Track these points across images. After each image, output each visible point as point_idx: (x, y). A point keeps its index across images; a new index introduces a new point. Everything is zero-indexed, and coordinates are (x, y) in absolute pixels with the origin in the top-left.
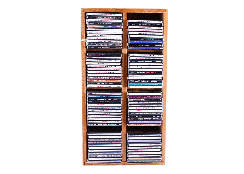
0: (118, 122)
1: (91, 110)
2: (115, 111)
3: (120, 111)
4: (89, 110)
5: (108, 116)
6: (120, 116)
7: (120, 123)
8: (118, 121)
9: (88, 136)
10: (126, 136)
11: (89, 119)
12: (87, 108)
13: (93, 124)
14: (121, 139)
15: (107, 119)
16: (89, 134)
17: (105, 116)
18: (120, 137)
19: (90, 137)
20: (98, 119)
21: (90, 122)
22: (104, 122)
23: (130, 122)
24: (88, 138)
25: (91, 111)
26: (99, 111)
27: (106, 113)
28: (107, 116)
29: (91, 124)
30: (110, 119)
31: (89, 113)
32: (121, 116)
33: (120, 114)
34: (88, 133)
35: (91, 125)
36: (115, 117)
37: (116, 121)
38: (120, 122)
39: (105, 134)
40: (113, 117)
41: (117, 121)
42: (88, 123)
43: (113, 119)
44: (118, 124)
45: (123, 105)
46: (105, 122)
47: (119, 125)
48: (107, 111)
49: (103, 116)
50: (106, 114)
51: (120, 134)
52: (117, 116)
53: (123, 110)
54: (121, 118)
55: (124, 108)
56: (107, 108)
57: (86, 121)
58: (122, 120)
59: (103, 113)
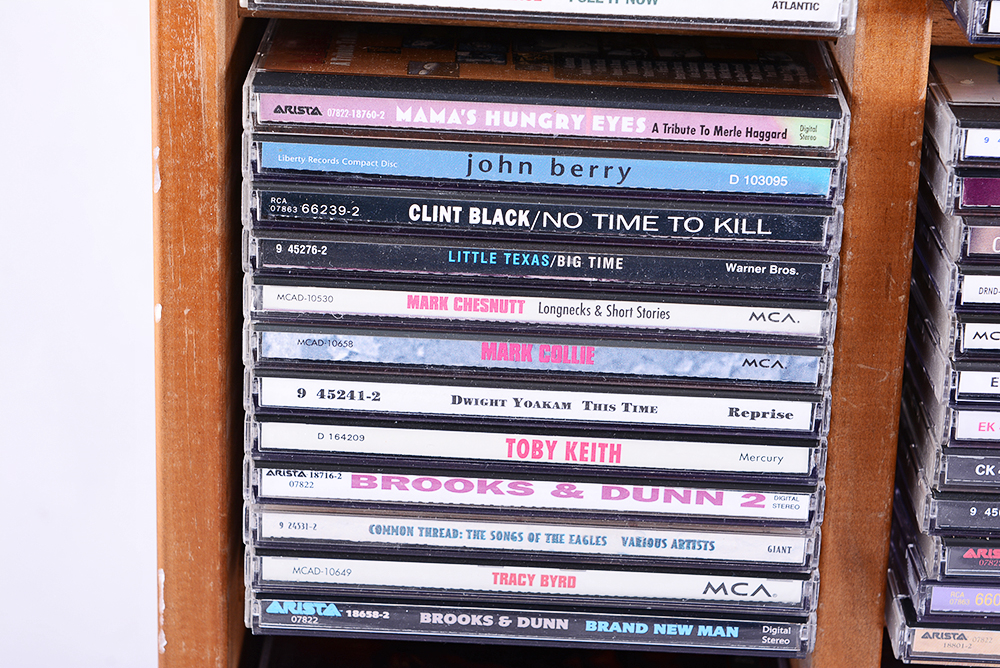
0: (749, 589)
1: (313, 393)
2: (711, 411)
3: (799, 415)
4: (278, 392)
5: (591, 496)
6: (786, 498)
7: (791, 617)
8: (754, 583)
11: (275, 525)
12: (247, 358)
13: (332, 610)
15: (569, 539)
17: (543, 494)
20: (417, 532)
21: (278, 569)
22: (513, 579)
23: (947, 599)
25: (312, 402)
26: (435, 399)
27: (562, 441)
28: (579, 486)
29: (309, 607)
30: (615, 541)
31: (278, 436)
32: (799, 506)
33: (794, 460)
35: (306, 616)
36: (708, 509)
37: (716, 581)
38: (787, 592)
40: (675, 507)
41: (729, 581)
42: (250, 594)
43: (669, 544)
44: (750, 617)
45: (845, 322)
46: (535, 581)
47: (773, 640)
48: (576, 405)
49: (504, 484)
50: (559, 457)
52: (733, 503)
53: (845, 399)
54: (801, 531)
55: (862, 366)
56: (578, 358)
57: (227, 549)
58: (828, 556)
59: (510, 442)
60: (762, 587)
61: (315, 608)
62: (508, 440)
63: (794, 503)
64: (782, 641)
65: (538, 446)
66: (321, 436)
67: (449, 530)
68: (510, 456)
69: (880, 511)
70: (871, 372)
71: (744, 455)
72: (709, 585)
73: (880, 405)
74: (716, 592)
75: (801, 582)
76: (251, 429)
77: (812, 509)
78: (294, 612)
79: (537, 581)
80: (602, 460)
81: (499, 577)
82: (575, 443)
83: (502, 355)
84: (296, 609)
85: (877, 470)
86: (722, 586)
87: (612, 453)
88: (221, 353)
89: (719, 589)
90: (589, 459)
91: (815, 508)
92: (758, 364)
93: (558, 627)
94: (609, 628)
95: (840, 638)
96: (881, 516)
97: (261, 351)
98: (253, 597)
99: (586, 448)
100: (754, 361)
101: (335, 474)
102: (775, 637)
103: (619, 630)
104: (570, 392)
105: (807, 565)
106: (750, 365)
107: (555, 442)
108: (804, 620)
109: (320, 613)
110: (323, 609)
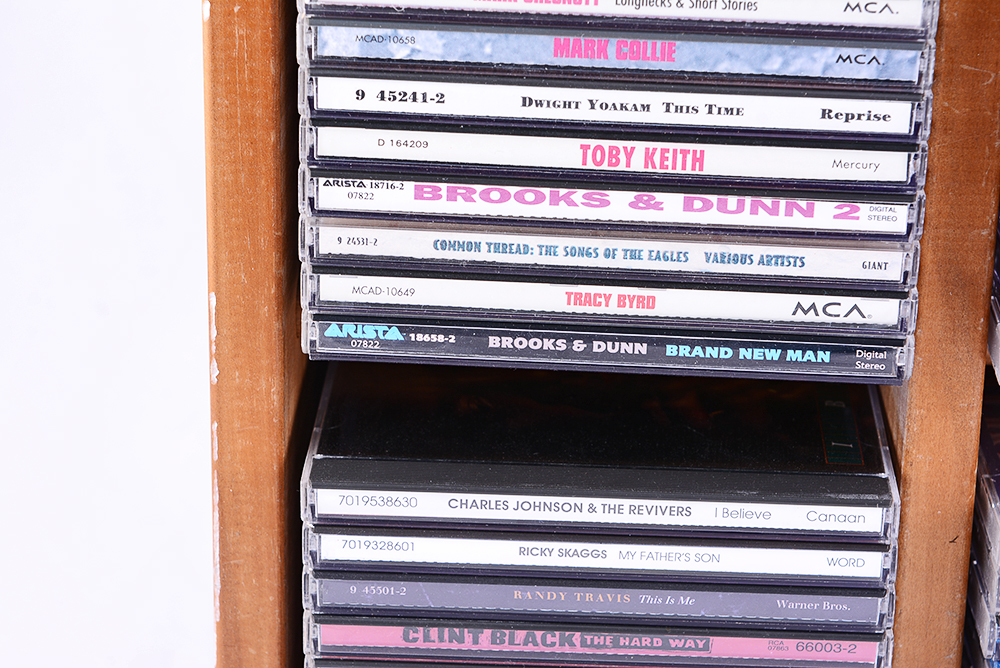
0: (842, 310)
1: (373, 93)
2: (802, 113)
3: (897, 117)
4: (335, 93)
5: (671, 207)
6: (883, 209)
7: (885, 340)
8: (847, 302)
9: (308, 524)
10: (960, 550)
11: (332, 240)
12: (301, 56)
13: (394, 334)
14: (882, 605)
15: (648, 255)
16: (330, 501)
17: (620, 205)
18: (868, 565)
19: (335, 548)
20: (485, 247)
21: (337, 288)
22: (588, 300)
24: (308, 569)
25: (372, 104)
26: (503, 101)
27: (640, 147)
28: (659, 196)
29: (370, 330)
30: (697, 257)
31: (334, 142)
32: (895, 218)
33: (892, 167)
34: (318, 481)
35: (368, 340)
36: (797, 221)
37: (806, 300)
38: (882, 312)
39: (598, 502)
40: (763, 220)
41: (821, 300)
42: (307, 315)
43: (756, 259)
44: (842, 341)
45: (947, 18)
46: (612, 302)
47: (866, 366)
48: (656, 107)
49: (579, 195)
50: (638, 165)
51: (867, 519)
52: (825, 215)
53: (946, 104)
54: (898, 244)
55: (965, 67)
56: (658, 55)
57: (282, 271)
58: (927, 278)
59: (585, 148)
60: (855, 307)
61: (376, 331)
62: (582, 146)
63: (891, 214)
64: (876, 367)
65: (614, 152)
66: (381, 142)
67: (519, 245)
68: (584, 163)
69: (984, 227)
70: (976, 74)
71: (838, 162)
72: (799, 305)
73: (985, 110)
74: (806, 312)
75: (898, 301)
76: (306, 137)
77: (910, 222)
78: (354, 335)
79: (614, 301)
80: (684, 168)
81: (572, 297)
82: (655, 150)
83: (576, 52)
84: (356, 332)
85: (981, 183)
86: (813, 306)
87: (695, 160)
88: (274, 55)
89: (809, 309)
90: (670, 167)
91: (913, 220)
92: (853, 60)
93: (636, 352)
94: (690, 353)
95: (939, 368)
96: (985, 233)
97: (316, 49)
98: (310, 321)
99: (666, 155)
100: (849, 57)
101: (397, 183)
102: (870, 362)
103: (702, 355)
104: (649, 93)
105: (905, 283)
106: (844, 61)
107: (633, 149)
108: (901, 343)
109: (382, 337)
110: (385, 332)
